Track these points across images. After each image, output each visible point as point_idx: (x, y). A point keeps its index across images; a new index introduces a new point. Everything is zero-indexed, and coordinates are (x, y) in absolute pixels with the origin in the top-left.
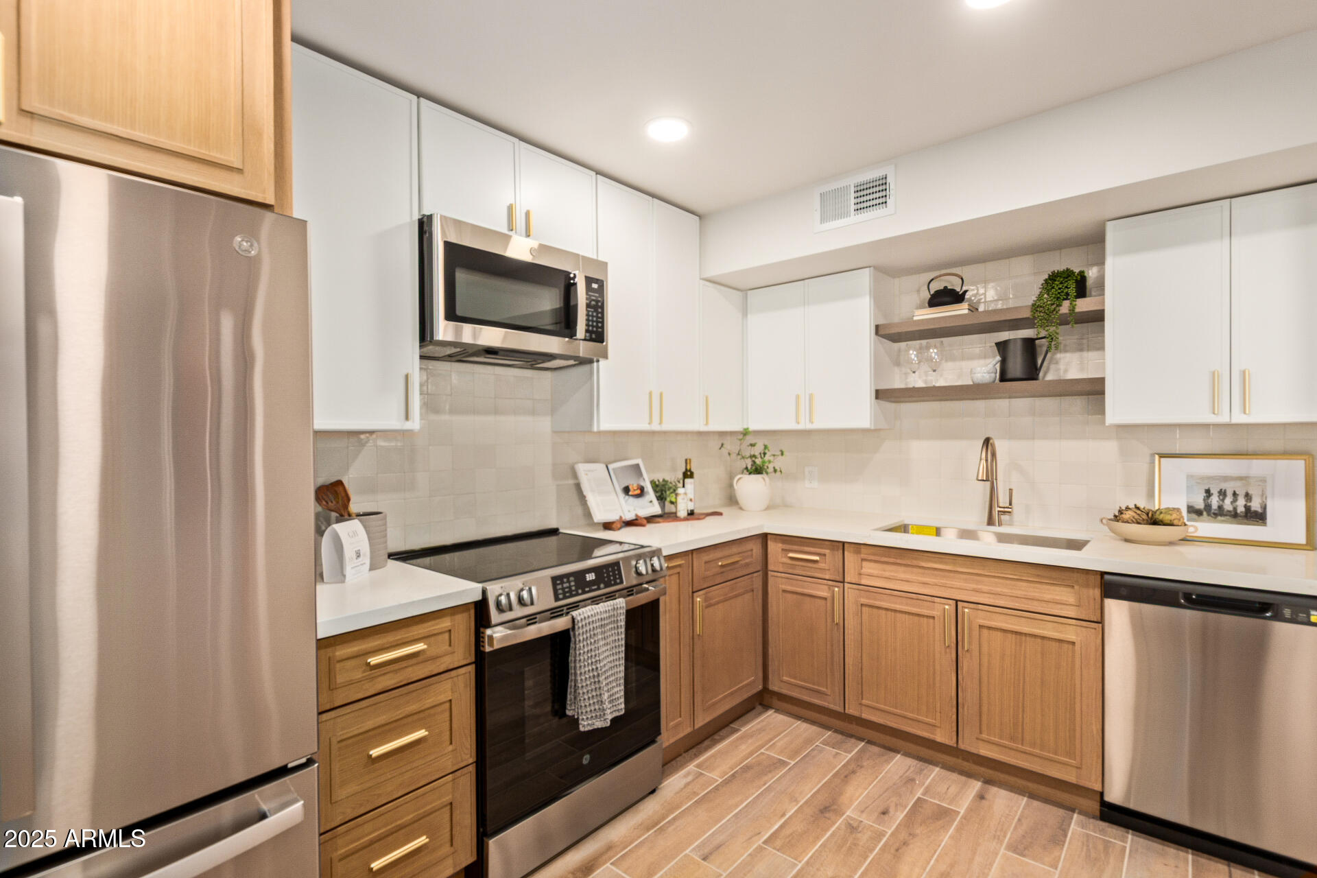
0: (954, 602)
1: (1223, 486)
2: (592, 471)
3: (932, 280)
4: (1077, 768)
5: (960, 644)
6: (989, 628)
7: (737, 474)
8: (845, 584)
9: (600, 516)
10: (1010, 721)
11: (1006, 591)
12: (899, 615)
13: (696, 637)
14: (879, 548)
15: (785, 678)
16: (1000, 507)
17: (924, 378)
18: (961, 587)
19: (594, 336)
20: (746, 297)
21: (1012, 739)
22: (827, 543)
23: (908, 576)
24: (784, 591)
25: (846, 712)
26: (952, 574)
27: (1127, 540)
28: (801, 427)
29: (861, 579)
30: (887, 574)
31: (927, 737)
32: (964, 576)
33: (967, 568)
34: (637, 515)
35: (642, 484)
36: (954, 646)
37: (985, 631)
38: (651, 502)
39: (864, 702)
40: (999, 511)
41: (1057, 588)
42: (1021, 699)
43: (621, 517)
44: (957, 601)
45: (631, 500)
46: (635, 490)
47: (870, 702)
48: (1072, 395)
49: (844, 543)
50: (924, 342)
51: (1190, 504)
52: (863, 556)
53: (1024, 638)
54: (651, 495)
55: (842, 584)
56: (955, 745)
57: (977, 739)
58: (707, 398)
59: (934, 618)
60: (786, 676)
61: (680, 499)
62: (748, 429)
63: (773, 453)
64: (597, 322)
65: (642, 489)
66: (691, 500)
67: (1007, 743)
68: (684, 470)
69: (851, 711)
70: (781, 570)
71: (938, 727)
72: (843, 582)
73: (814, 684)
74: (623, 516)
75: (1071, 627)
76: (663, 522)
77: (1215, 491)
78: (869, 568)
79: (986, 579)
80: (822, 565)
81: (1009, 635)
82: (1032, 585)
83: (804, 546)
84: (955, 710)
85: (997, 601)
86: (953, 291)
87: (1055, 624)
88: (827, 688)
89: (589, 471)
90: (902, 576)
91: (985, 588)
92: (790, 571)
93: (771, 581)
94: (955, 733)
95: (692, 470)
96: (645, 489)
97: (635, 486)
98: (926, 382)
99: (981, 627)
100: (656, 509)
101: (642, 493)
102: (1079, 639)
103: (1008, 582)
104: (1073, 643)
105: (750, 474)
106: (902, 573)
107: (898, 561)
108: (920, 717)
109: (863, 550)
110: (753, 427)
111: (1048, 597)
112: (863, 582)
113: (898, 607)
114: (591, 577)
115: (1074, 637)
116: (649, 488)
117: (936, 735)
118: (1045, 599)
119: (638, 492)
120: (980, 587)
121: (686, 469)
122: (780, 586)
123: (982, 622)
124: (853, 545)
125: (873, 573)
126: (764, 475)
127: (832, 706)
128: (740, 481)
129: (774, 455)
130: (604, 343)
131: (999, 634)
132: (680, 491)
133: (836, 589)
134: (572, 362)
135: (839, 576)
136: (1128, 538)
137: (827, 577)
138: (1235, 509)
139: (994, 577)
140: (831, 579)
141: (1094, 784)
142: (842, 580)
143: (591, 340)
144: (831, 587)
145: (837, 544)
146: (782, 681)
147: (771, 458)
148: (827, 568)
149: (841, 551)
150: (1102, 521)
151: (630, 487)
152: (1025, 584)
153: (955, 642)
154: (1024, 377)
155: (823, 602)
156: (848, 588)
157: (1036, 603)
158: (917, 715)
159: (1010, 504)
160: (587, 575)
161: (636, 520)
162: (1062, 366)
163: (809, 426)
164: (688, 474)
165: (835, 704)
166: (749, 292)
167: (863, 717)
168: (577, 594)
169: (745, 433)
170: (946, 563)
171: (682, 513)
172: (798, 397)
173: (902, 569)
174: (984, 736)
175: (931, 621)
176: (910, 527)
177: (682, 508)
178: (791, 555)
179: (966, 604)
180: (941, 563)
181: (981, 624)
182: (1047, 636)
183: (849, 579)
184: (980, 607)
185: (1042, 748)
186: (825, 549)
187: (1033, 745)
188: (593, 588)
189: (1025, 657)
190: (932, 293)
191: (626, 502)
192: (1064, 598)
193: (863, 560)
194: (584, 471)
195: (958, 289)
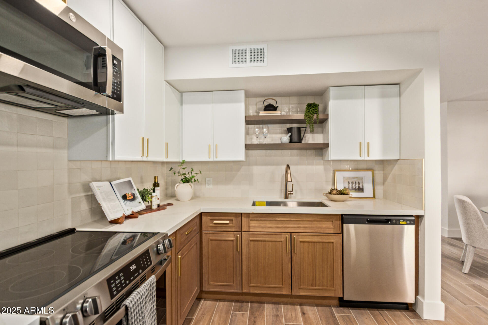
0: (290, 233)
1: (353, 180)
2: (102, 187)
3: (265, 100)
4: (334, 290)
5: (292, 251)
6: (303, 242)
7: (178, 183)
8: (243, 232)
9: (111, 216)
10: (311, 278)
11: (310, 226)
12: (267, 243)
13: (178, 278)
14: (258, 214)
15: (212, 283)
16: (289, 192)
17: (259, 140)
18: (292, 227)
19: (115, 96)
20: (182, 96)
21: (312, 285)
22: (233, 214)
23: (271, 225)
24: (211, 240)
25: (243, 292)
26: (289, 222)
27: (332, 201)
28: (211, 160)
29: (250, 229)
30: (262, 225)
31: (279, 294)
32: (293, 222)
33: (295, 218)
34: (132, 212)
35: (134, 192)
36: (290, 252)
37: (302, 244)
38: (140, 202)
39: (252, 285)
40: (289, 193)
41: (327, 222)
42: (315, 268)
43: (124, 214)
44: (291, 233)
45: (129, 203)
46: (130, 196)
47: (253, 285)
48: (311, 149)
49: (242, 214)
50: (261, 126)
51: (345, 187)
52: (251, 218)
53: (316, 244)
54: (139, 199)
55: (241, 233)
56: (291, 294)
57: (299, 289)
58: (167, 144)
59: (282, 241)
60: (212, 282)
61: (153, 199)
62: (184, 160)
63: (196, 172)
64: (117, 87)
65: (134, 195)
66: (158, 199)
67: (310, 287)
68: (154, 182)
69: (245, 291)
70: (210, 230)
71: (284, 288)
72: (241, 232)
73: (227, 282)
74: (125, 214)
75: (332, 237)
76: (146, 213)
77: (350, 182)
78: (253, 224)
79: (301, 222)
80: (231, 225)
81: (311, 244)
82: (319, 222)
83: (222, 217)
84: (290, 279)
85: (306, 231)
86: (273, 105)
87: (327, 236)
88: (233, 283)
89: (100, 187)
90: (268, 225)
91: (302, 226)
92: (215, 230)
93: (204, 236)
94: (290, 289)
95: (158, 182)
96: (136, 195)
97: (130, 194)
98: (259, 142)
99: (301, 242)
100: (143, 206)
101: (134, 198)
102: (335, 241)
103: (310, 222)
104: (333, 243)
105: (184, 183)
106: (268, 224)
107: (267, 219)
108: (276, 286)
109: (251, 216)
110: (187, 160)
111: (324, 226)
112: (251, 230)
113: (267, 239)
114: (133, 267)
115: (333, 240)
116: (138, 195)
117: (282, 291)
118: (323, 227)
119: (132, 197)
120: (299, 226)
121: (155, 182)
122: (209, 238)
123: (301, 240)
124: (246, 214)
125: (255, 226)
126: (190, 183)
127: (236, 291)
128: (178, 186)
129: (196, 173)
130: (121, 102)
131: (307, 244)
132: (154, 194)
133: (238, 235)
134: (94, 112)
135: (239, 229)
136: (332, 200)
137: (233, 230)
138: (356, 187)
139: (305, 221)
140: (235, 231)
141: (340, 295)
142: (241, 231)
143: (113, 98)
144: (236, 235)
145: (238, 214)
146: (210, 285)
147: (195, 175)
148: (233, 226)
149: (240, 217)
150: (323, 194)
151: (127, 195)
152: (316, 222)
153: (290, 250)
154: (298, 141)
155: (232, 242)
156: (244, 234)
157: (320, 229)
158: (275, 285)
159: (292, 190)
160: (131, 267)
161: (132, 214)
162: (307, 139)
163: (215, 160)
164: (156, 185)
165: (237, 290)
166: (184, 94)
167: (251, 292)
168: (127, 285)
169: (183, 163)
170: (287, 218)
171: (155, 207)
172: (209, 146)
173: (268, 222)
174: (302, 287)
175: (281, 243)
176: (256, 202)
177: (155, 204)
178: (215, 222)
179: (295, 234)
180: (284, 218)
181: (301, 241)
182: (324, 241)
183: (244, 230)
184: (300, 234)
185: (323, 286)
186: (232, 217)
187: (319, 286)
188: (136, 275)
189: (316, 251)
190: (265, 105)
191: (125, 204)
192: (329, 226)
193: (251, 220)
194: (97, 187)
195: (275, 106)
